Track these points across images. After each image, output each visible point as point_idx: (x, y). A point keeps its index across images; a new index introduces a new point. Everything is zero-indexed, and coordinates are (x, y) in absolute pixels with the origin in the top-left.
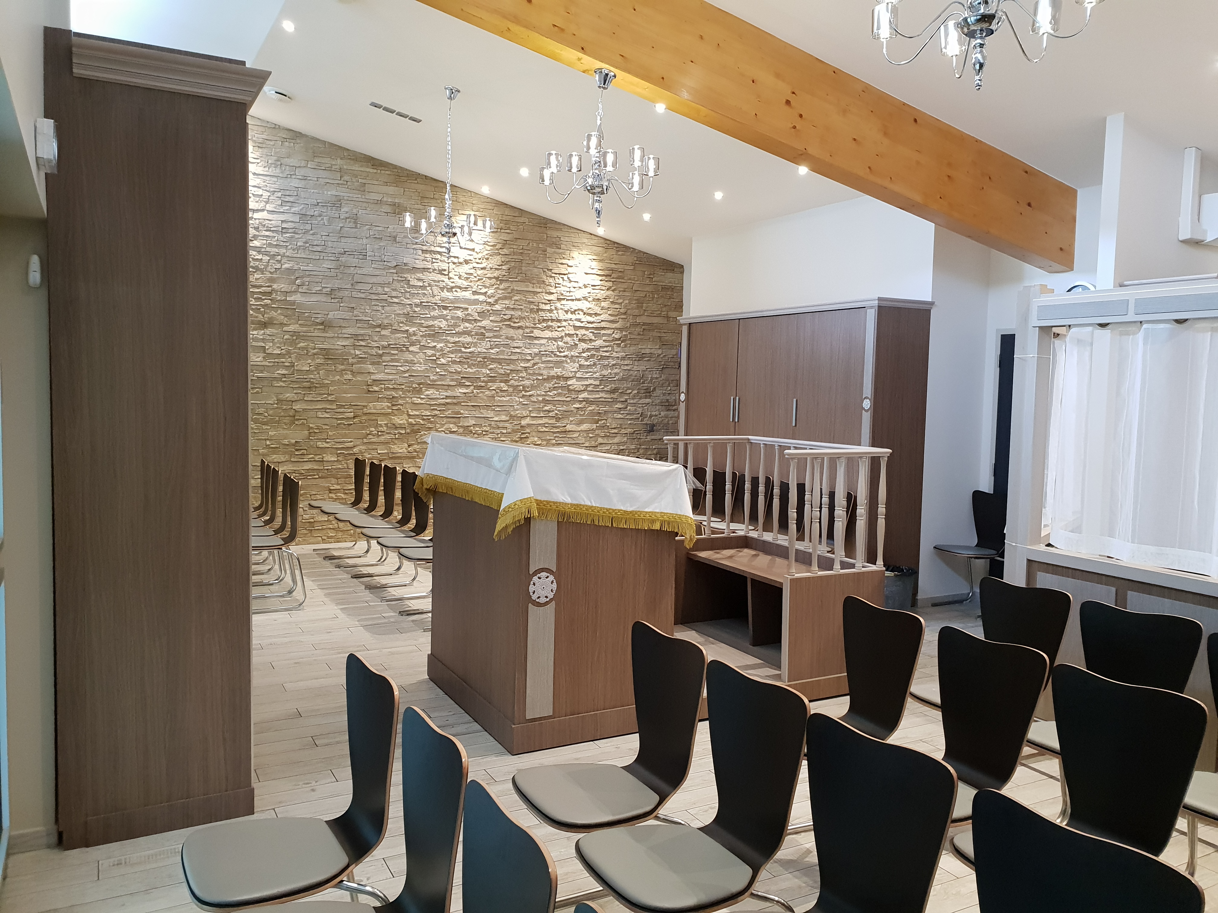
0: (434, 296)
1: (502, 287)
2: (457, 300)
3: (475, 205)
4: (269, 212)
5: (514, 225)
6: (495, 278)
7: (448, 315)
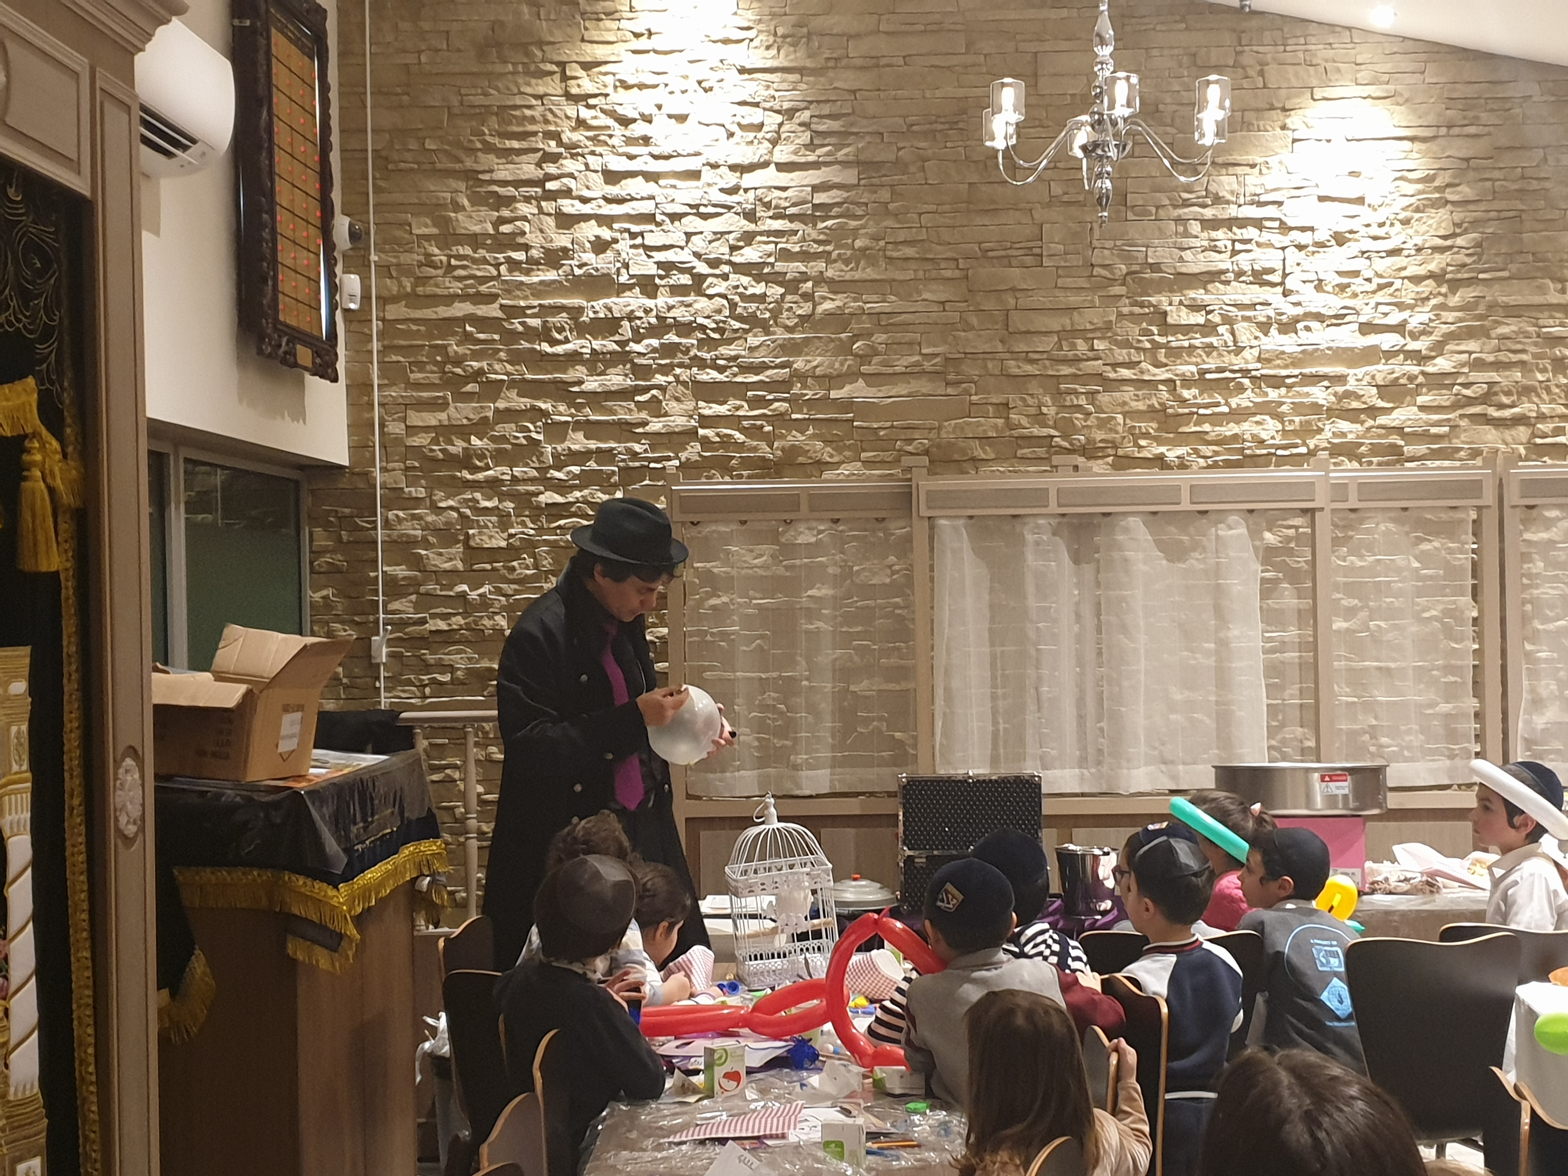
0: (1239, 350)
1: (1455, 300)
2: (1309, 355)
3: (1363, 67)
4: (782, 167)
5: (1492, 110)
6: (1431, 275)
7: (1284, 403)
